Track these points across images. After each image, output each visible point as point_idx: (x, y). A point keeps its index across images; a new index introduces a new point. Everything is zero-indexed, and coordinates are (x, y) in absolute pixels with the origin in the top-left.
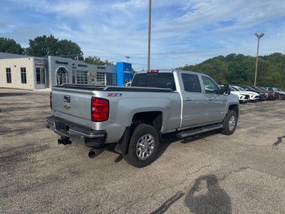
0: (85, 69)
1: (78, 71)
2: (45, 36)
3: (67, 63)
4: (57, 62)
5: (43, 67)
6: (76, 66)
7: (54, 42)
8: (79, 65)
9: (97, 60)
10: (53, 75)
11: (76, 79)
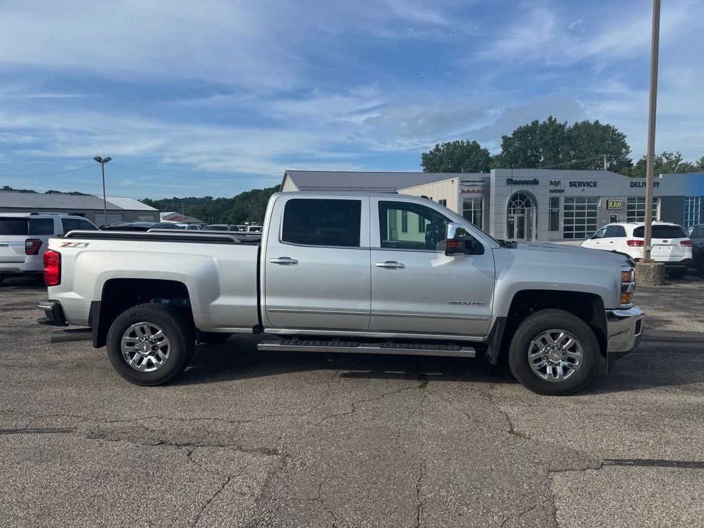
0: (589, 192)
1: (569, 199)
2: (535, 123)
3: (535, 182)
4: (510, 182)
5: (479, 195)
6: (565, 184)
7: (555, 131)
8: (572, 184)
9: (671, 163)
10: (498, 214)
11: (562, 218)
